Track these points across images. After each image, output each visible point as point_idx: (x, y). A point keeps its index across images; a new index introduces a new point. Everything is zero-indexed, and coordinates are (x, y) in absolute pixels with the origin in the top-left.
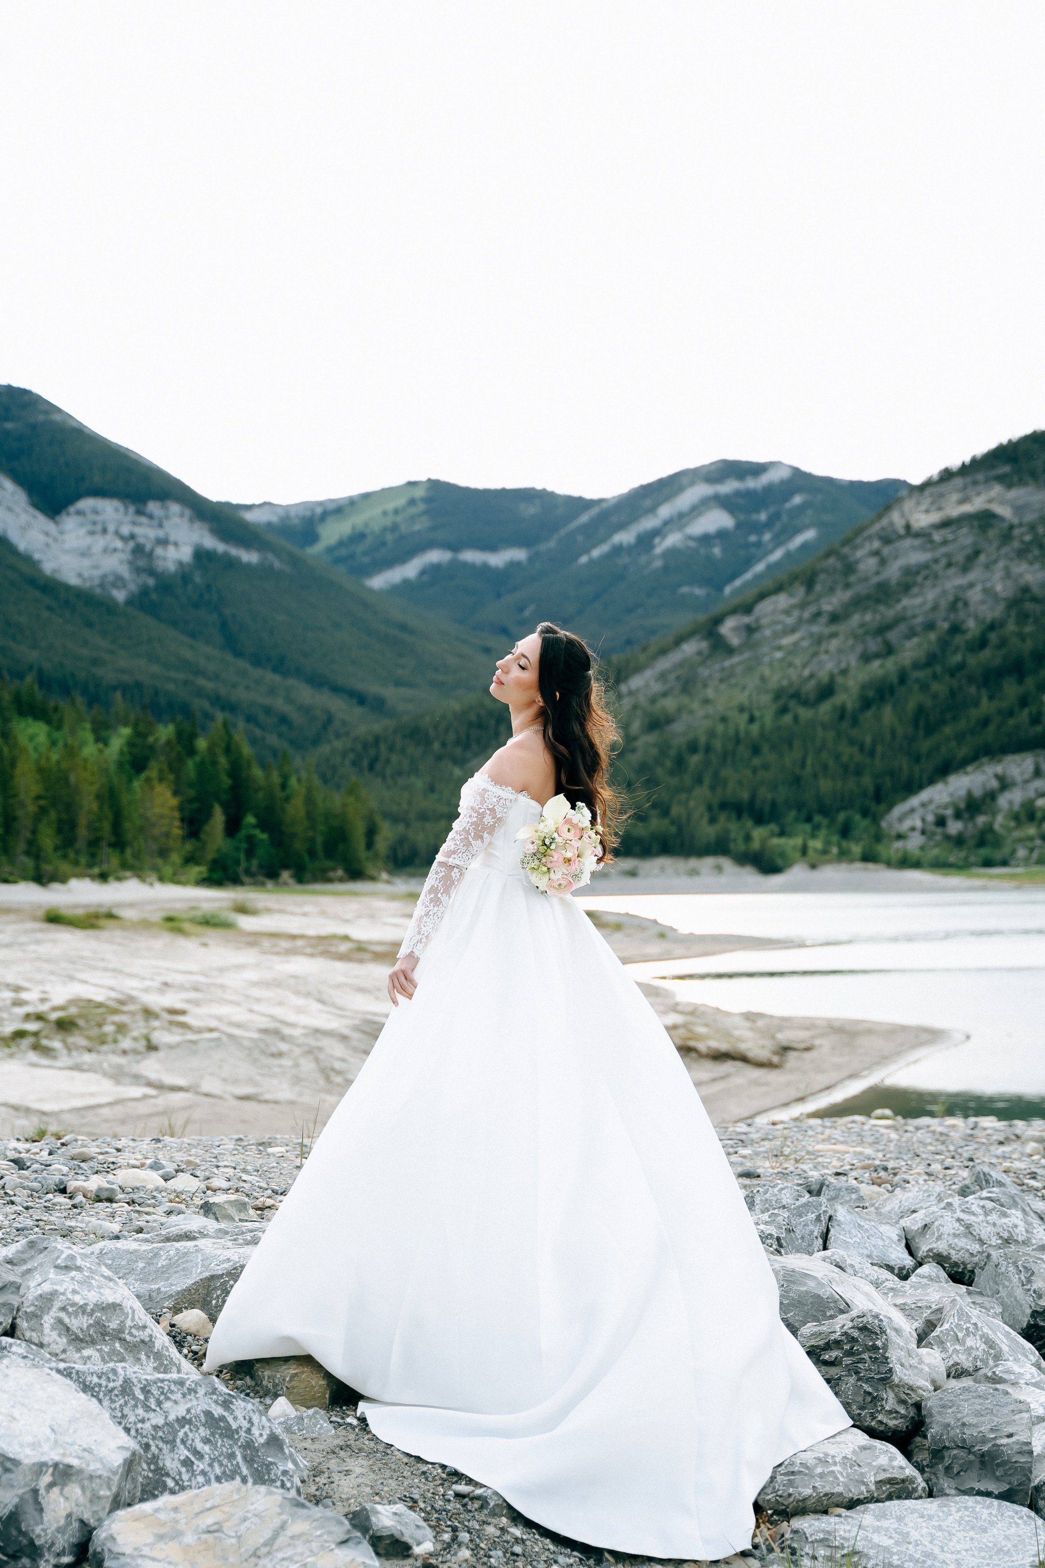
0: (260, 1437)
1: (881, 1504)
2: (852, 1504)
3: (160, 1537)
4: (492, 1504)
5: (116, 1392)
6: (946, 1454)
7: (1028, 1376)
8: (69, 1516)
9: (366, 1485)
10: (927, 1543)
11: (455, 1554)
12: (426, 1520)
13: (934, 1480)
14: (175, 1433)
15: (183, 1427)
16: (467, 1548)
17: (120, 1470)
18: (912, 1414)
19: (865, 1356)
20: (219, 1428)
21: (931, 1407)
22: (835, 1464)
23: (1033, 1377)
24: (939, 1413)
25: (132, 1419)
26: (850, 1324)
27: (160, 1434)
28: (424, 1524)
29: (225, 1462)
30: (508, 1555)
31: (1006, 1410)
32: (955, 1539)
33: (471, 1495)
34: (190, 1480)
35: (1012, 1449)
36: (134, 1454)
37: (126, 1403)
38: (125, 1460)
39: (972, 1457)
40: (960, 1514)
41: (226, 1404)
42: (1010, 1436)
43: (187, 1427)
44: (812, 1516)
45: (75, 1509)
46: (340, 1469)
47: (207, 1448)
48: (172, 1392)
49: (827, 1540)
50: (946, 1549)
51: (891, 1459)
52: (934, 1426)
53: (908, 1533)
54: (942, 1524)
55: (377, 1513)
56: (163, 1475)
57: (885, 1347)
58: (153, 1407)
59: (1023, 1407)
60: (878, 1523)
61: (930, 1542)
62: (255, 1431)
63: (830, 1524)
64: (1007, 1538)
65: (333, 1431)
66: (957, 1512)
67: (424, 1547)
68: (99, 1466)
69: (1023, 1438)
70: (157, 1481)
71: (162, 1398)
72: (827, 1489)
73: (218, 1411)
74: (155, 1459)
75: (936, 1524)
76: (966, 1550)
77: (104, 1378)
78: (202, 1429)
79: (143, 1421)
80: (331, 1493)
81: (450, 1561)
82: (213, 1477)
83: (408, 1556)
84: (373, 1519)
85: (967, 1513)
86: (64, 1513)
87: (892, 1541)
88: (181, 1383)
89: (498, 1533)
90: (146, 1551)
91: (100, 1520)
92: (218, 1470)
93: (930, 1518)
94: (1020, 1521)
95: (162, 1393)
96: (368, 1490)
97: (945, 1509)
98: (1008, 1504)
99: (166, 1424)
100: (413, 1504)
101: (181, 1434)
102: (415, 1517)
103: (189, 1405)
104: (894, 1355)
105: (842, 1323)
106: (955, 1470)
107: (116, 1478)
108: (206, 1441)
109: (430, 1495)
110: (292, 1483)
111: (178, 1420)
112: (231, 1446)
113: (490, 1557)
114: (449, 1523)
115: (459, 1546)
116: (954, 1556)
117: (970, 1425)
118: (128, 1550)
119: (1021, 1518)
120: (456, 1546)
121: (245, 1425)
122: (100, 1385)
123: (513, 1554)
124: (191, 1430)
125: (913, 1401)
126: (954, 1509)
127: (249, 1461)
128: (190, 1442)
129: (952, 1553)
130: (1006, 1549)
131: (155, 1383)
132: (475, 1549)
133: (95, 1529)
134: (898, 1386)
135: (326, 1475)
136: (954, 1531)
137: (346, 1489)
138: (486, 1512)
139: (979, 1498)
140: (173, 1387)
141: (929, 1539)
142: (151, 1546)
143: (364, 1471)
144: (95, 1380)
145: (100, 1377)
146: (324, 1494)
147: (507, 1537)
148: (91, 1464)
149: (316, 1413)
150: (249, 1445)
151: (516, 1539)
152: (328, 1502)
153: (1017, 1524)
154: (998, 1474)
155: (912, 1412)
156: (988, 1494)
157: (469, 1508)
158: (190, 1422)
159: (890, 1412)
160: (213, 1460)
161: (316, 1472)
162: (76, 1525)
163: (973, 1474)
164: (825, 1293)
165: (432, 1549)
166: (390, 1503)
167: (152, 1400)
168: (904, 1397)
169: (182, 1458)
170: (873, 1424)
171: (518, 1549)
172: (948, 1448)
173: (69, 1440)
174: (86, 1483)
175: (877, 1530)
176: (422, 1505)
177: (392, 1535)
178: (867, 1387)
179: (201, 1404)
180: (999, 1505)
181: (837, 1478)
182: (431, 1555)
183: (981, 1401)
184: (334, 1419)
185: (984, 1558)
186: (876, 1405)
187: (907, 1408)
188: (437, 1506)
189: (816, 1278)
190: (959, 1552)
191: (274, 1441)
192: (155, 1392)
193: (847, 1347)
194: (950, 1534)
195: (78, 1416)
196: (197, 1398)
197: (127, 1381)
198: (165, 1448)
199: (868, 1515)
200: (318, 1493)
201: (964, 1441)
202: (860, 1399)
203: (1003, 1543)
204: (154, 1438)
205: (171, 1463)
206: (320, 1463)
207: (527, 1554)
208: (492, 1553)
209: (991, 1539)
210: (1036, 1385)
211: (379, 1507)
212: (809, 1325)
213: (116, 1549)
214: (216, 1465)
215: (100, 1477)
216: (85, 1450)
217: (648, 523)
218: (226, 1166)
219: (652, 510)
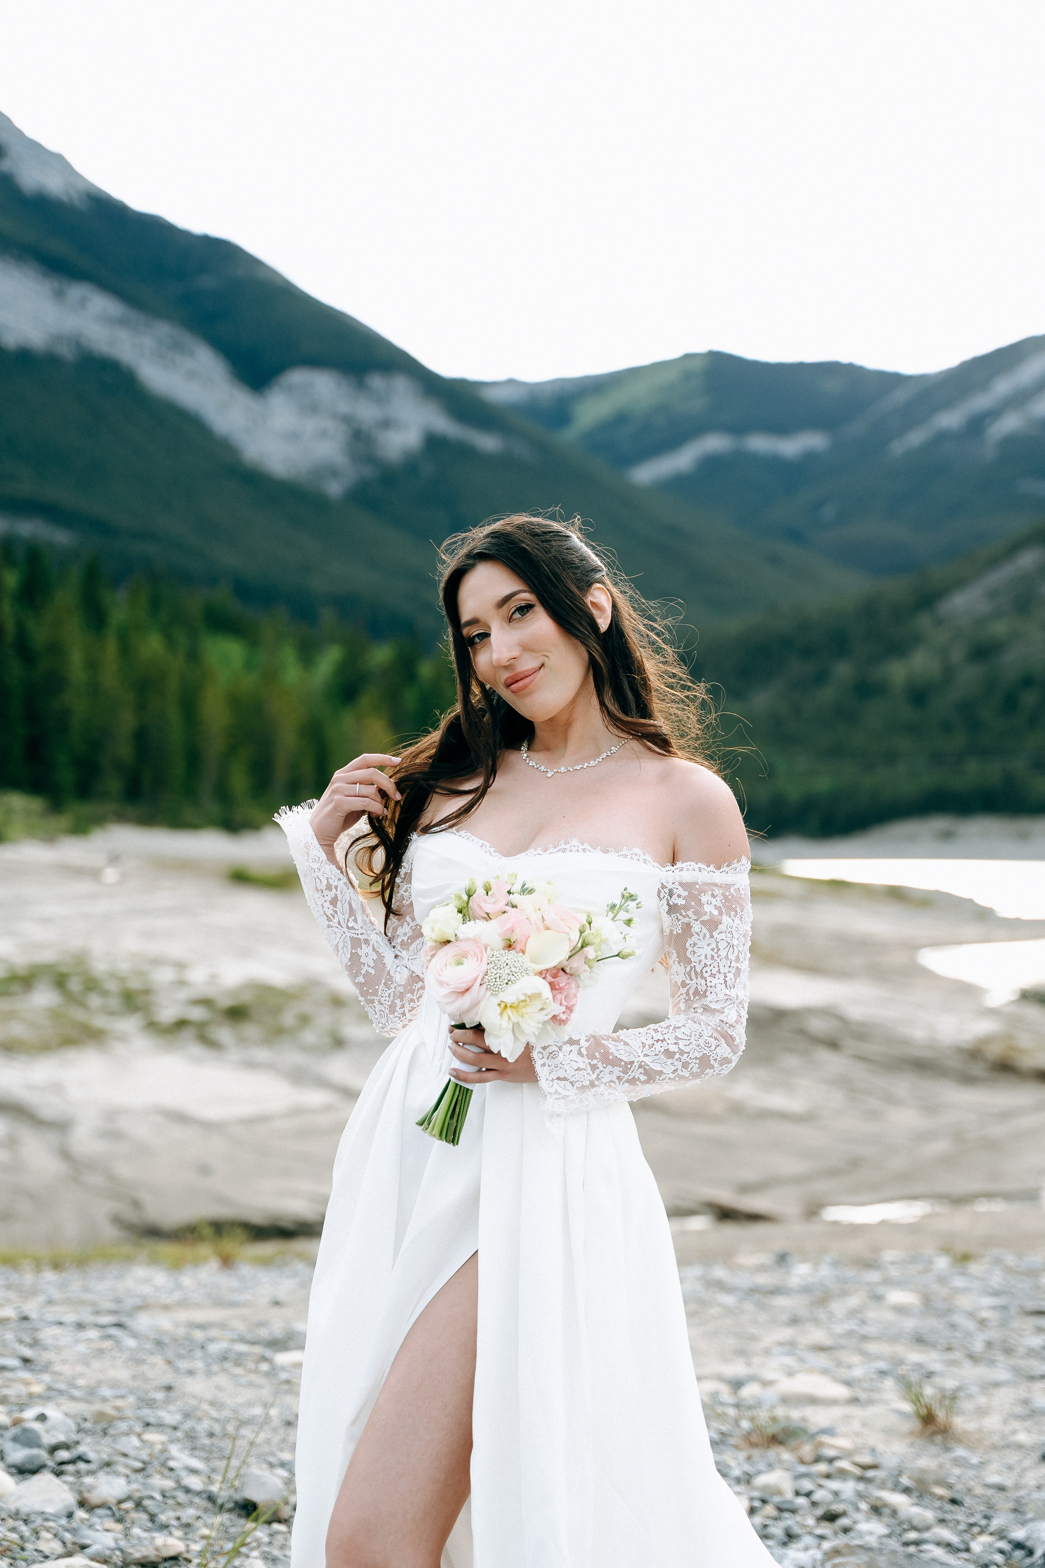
217: (980, 402)
218: (160, 1426)
219: (984, 385)
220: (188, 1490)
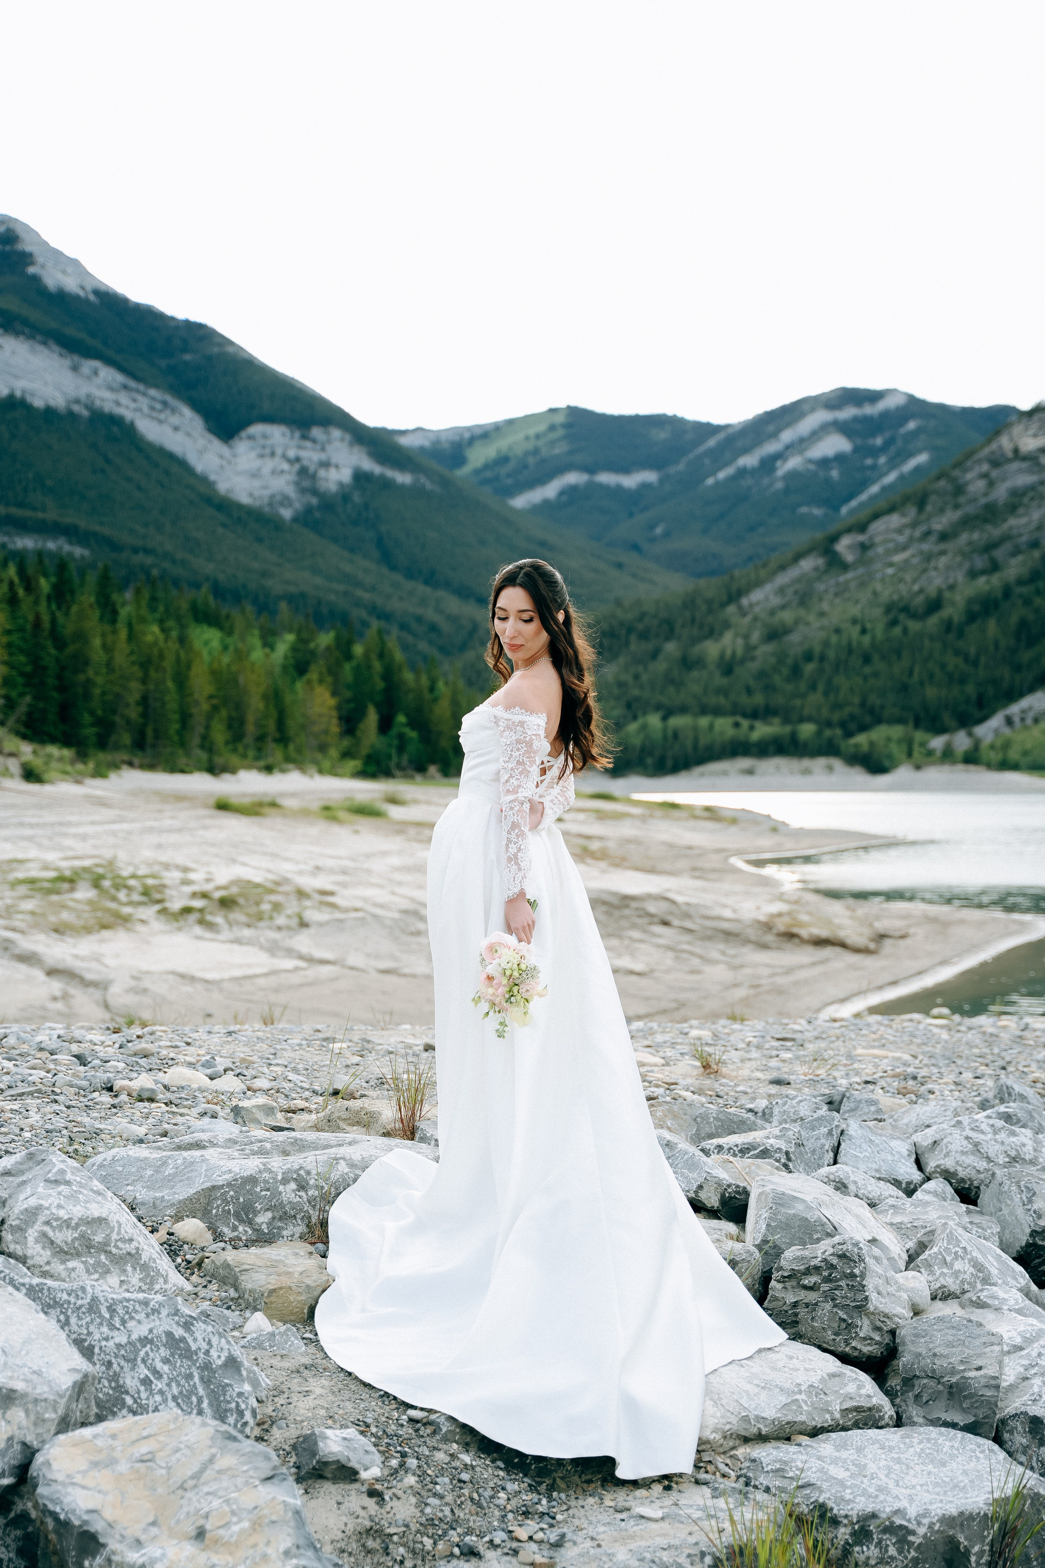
0: (218, 1359)
1: (843, 1433)
2: (814, 1433)
3: (95, 1465)
4: (444, 1429)
5: (83, 1310)
6: (916, 1382)
7: (1012, 1302)
8: (10, 1439)
9: (323, 1407)
10: (883, 1477)
11: (401, 1480)
12: (376, 1445)
13: (904, 1407)
14: (136, 1352)
15: (145, 1346)
16: (414, 1474)
17: (68, 1393)
18: (887, 1341)
19: (843, 1283)
20: (179, 1349)
21: (904, 1336)
22: (800, 1392)
23: (1017, 1303)
24: (913, 1342)
25: (97, 1336)
26: (831, 1251)
27: (123, 1352)
28: (373, 1449)
29: (183, 1382)
30: (454, 1482)
31: (977, 1342)
32: (912, 1472)
33: (425, 1421)
34: (148, 1399)
35: (979, 1383)
36: (86, 1376)
37: (92, 1321)
38: (75, 1383)
39: (940, 1387)
40: (921, 1446)
41: (187, 1326)
42: (979, 1368)
43: (149, 1346)
44: (774, 1443)
45: (17, 1433)
46: (300, 1389)
47: (166, 1368)
48: (136, 1312)
49: (782, 1470)
50: (901, 1483)
51: (859, 1387)
52: (906, 1354)
53: (865, 1465)
54: (902, 1456)
55: (326, 1438)
56: (122, 1393)
57: (863, 1275)
58: (118, 1326)
59: (995, 1339)
60: (837, 1454)
61: (887, 1476)
62: (214, 1353)
63: (788, 1453)
64: (965, 1473)
65: (304, 1348)
66: (919, 1444)
67: (371, 1472)
68: (46, 1389)
69: (990, 1371)
70: (117, 1399)
71: (127, 1317)
72: (790, 1418)
73: (179, 1332)
74: (116, 1377)
75: (896, 1456)
76: (921, 1485)
77: (73, 1295)
78: (162, 1349)
79: (107, 1339)
80: (287, 1415)
81: (395, 1487)
82: (170, 1397)
83: (356, 1480)
84: (321, 1444)
85: (929, 1445)
86: (5, 1437)
87: (848, 1473)
88: (146, 1303)
89: (448, 1459)
90: (78, 1479)
91: (43, 1442)
92: (175, 1391)
93: (891, 1449)
94: (981, 1456)
95: (127, 1312)
96: (323, 1412)
97: (907, 1440)
98: (972, 1436)
99: (129, 1343)
100: (364, 1428)
101: (142, 1353)
102: (366, 1443)
103: (152, 1325)
104: (871, 1283)
105: (824, 1248)
106: (924, 1399)
107: (65, 1400)
108: (166, 1361)
109: (384, 1419)
110: (247, 1404)
111: (140, 1339)
112: (190, 1367)
113: (436, 1483)
114: (399, 1448)
115: (406, 1472)
116: (908, 1491)
117: (941, 1356)
118: (60, 1477)
119: (983, 1452)
120: (402, 1473)
121: (204, 1346)
122: (69, 1302)
123: (460, 1481)
124: (152, 1350)
125: (889, 1328)
126: (916, 1441)
127: (206, 1382)
128: (150, 1361)
129: (907, 1487)
130: (962, 1484)
131: (121, 1302)
132: (422, 1476)
133: (38, 1451)
134: (873, 1314)
135: (286, 1396)
136: (912, 1464)
137: (302, 1411)
138: (438, 1437)
139: (943, 1429)
140: (138, 1307)
141: (886, 1472)
142: (84, 1473)
143: (323, 1392)
144: (65, 1296)
145: (69, 1295)
146: (280, 1415)
147: (456, 1464)
148: (38, 1387)
149: (288, 1330)
150: (207, 1367)
151: (466, 1465)
152: (282, 1423)
153: (978, 1459)
154: (964, 1405)
155: (887, 1339)
156: (954, 1426)
157: (421, 1433)
158: (151, 1342)
159: (865, 1339)
160: (171, 1380)
161: (277, 1391)
162: (17, 1447)
163: (942, 1403)
164: (812, 1216)
165: (379, 1474)
166: (342, 1427)
167: (117, 1319)
168: (879, 1324)
169: (142, 1376)
170: (847, 1349)
171: (465, 1476)
172: (918, 1377)
173: (18, 1361)
174: (30, 1406)
175: (835, 1461)
176: (374, 1430)
177: (338, 1461)
178: (841, 1314)
179: (164, 1324)
180: (963, 1438)
181: (801, 1407)
182: (377, 1480)
183: (954, 1332)
184: (306, 1335)
185: (938, 1494)
186: (850, 1332)
187: (882, 1335)
188: (389, 1431)
189: (804, 1201)
190: (914, 1487)
191: (232, 1363)
192: (121, 1311)
193: (826, 1273)
194: (908, 1467)
195: (33, 1336)
196: (160, 1319)
197: (94, 1299)
198: (127, 1366)
199: (826, 1446)
200: (274, 1414)
201: (934, 1371)
202: (836, 1325)
203: (961, 1478)
204: (116, 1356)
205: (130, 1381)
206: (282, 1383)
207: (474, 1481)
208: (438, 1480)
209: (949, 1474)
210: (1019, 1312)
211: (329, 1432)
212: (794, 1248)
213: (49, 1476)
214: (174, 1384)
215: (46, 1400)
216: (34, 1372)
217: (771, 448)
218: (277, 1065)
219: (775, 435)
220: (302, 1088)
